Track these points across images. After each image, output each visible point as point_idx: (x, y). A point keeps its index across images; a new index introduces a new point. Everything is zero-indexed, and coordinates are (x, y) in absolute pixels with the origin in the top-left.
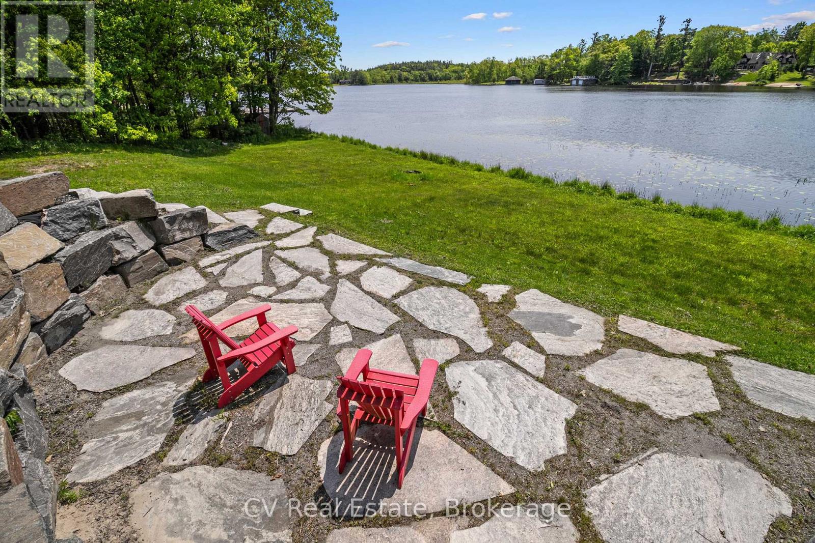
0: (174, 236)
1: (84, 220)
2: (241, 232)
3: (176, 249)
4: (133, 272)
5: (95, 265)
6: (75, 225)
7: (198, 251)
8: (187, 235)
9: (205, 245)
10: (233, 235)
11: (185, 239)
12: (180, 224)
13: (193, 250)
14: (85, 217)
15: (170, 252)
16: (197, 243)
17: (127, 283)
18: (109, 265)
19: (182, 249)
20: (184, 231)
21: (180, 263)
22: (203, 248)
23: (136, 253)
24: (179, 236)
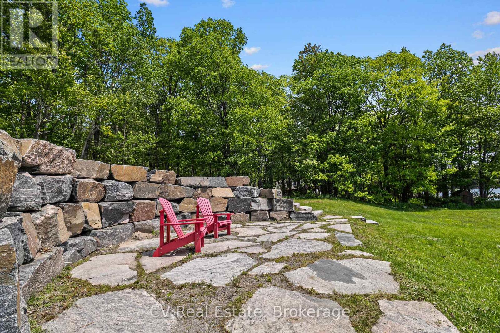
0: (277, 208)
1: (248, 193)
2: (309, 215)
3: (275, 214)
4: (255, 215)
5: (241, 207)
6: (244, 193)
7: (285, 218)
8: (282, 209)
9: (289, 217)
10: (304, 216)
11: (280, 211)
12: (280, 204)
13: (282, 216)
14: (249, 192)
15: (273, 214)
16: (285, 214)
17: (250, 218)
18: (247, 210)
19: (278, 215)
20: (281, 207)
21: (274, 220)
22: (288, 218)
23: (258, 208)
24: (278, 208)
